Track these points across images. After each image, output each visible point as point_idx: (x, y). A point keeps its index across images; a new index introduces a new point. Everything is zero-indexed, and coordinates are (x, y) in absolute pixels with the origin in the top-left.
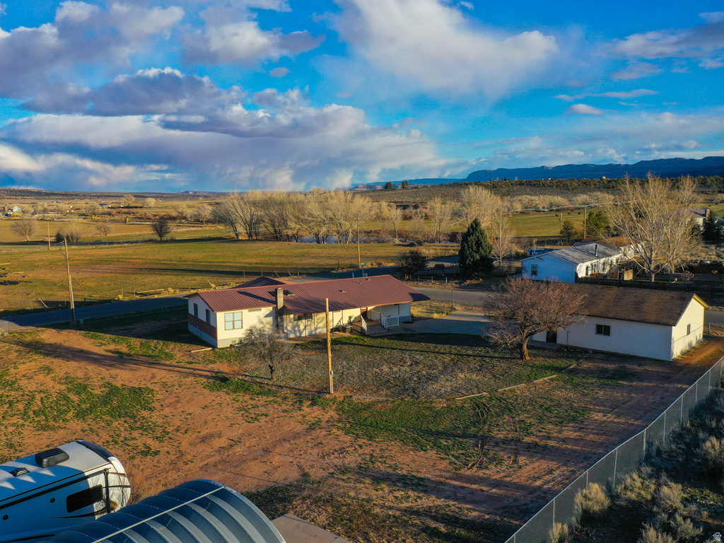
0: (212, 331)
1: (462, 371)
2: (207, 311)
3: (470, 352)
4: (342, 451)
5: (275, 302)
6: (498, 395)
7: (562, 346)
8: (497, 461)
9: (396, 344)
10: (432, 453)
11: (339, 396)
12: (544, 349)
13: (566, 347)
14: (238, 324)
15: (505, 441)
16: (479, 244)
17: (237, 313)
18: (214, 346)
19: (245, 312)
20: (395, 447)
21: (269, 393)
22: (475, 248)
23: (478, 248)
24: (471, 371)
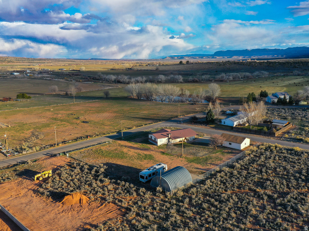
0: (157, 143)
1: (204, 151)
2: (155, 138)
3: (206, 147)
4: (187, 164)
5: (168, 137)
6: (210, 156)
7: (223, 146)
8: (208, 166)
9: (192, 145)
10: (199, 165)
11: (184, 156)
12: (220, 147)
13: (224, 146)
14: (161, 141)
15: (209, 163)
16: (211, 115)
17: (161, 139)
18: (157, 146)
19: (163, 139)
20: (194, 164)
21: (172, 155)
22: (210, 116)
23: (211, 116)
24: (206, 151)
